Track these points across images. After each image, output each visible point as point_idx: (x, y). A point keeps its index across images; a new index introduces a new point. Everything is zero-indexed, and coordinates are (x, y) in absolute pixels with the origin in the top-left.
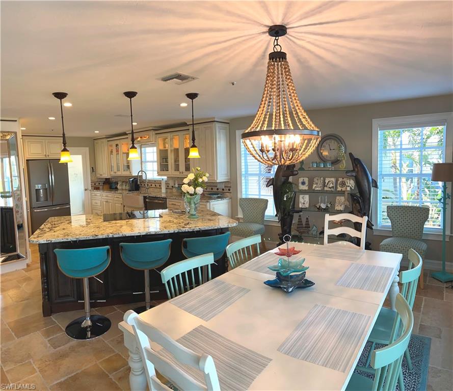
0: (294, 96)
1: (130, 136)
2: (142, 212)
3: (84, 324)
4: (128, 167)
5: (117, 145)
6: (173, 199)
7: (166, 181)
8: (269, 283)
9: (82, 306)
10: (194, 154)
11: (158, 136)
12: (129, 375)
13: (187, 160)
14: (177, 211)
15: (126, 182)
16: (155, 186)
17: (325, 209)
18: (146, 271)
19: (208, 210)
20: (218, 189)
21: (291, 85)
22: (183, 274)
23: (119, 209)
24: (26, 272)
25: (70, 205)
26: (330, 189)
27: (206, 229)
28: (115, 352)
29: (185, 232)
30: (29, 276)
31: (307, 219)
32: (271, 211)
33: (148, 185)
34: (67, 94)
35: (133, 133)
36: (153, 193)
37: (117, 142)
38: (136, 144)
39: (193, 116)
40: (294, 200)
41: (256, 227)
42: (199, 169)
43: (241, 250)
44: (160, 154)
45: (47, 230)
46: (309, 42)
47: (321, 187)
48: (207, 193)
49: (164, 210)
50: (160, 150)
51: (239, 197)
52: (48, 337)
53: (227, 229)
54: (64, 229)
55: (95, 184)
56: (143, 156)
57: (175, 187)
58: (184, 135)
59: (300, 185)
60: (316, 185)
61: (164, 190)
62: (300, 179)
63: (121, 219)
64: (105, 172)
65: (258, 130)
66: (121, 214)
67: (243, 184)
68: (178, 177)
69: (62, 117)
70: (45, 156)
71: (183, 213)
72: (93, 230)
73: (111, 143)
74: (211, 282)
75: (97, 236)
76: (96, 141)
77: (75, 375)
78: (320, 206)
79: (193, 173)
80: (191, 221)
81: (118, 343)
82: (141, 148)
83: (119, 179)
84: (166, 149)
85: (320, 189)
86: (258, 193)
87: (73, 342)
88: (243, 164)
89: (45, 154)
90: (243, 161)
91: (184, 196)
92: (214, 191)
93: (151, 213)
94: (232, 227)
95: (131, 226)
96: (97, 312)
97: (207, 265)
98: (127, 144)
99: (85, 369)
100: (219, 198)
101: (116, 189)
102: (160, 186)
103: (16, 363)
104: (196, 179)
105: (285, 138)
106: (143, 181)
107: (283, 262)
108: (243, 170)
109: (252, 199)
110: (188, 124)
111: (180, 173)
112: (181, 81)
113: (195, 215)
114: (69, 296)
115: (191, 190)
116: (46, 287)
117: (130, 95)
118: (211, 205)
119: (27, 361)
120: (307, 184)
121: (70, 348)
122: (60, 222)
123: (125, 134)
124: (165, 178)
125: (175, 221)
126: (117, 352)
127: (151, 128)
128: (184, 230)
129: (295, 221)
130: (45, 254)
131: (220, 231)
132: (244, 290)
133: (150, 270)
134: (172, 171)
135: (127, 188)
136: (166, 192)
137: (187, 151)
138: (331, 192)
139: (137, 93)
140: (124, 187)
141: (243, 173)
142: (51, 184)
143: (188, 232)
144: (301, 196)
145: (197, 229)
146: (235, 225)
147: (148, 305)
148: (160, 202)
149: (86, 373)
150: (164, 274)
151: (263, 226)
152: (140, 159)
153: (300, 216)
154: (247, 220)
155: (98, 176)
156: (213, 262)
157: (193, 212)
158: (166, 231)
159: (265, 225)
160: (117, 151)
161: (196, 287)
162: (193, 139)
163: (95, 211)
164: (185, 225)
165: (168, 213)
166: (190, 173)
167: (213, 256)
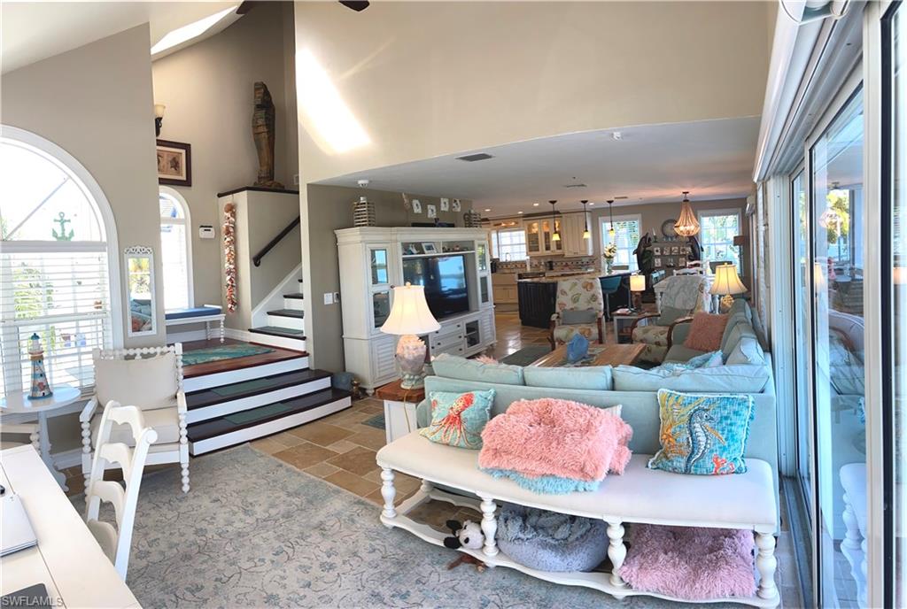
26: (675, 254)
47: (669, 253)
60: (665, 252)
120: (659, 251)
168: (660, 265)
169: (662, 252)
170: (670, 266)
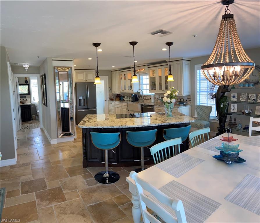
0: (238, 41)
1: (133, 69)
2: (140, 114)
3: (105, 175)
4: (131, 87)
5: (125, 75)
6: (158, 106)
7: (154, 96)
8: (215, 157)
9: (104, 165)
10: (171, 79)
11: (150, 69)
12: (132, 208)
13: (166, 83)
14: (160, 113)
15: (130, 96)
16: (148, 98)
17: (248, 114)
18: (142, 148)
19: (178, 112)
20: (184, 100)
21: (236, 34)
22: (163, 150)
23: (125, 112)
24: (74, 142)
25: (96, 109)
26: (252, 101)
27: (177, 123)
28: (122, 193)
29: (165, 125)
30: (75, 145)
31: (235, 119)
32: (214, 113)
33: (144, 98)
34: (100, 44)
35: (134, 67)
36: (146, 103)
37: (125, 73)
38: (136, 74)
39: (170, 56)
40: (228, 107)
41: (205, 123)
42: (173, 88)
43: (198, 136)
44: (151, 80)
45: (87, 121)
46: (248, 7)
47: (245, 99)
48: (178, 102)
49: (153, 113)
50: (151, 77)
51: (195, 105)
52: (86, 179)
53: (189, 124)
54: (95, 121)
55: (111, 97)
56: (141, 81)
57: (159, 99)
58: (164, 68)
59: (232, 98)
60: (242, 98)
61: (152, 101)
62: (232, 94)
63: (126, 117)
64: (117, 90)
65: (211, 64)
66: (126, 115)
67: (198, 97)
68: (161, 93)
69: (97, 58)
70: (85, 80)
71: (164, 114)
72: (111, 123)
73: (121, 73)
74: (180, 155)
75: (113, 126)
76: (112, 72)
77: (100, 203)
78: (244, 112)
79: (170, 90)
80: (168, 118)
81: (124, 188)
82: (139, 76)
83: (125, 95)
84: (154, 76)
85: (245, 101)
86: (206, 103)
87: (98, 184)
88: (198, 85)
89: (85, 79)
90: (198, 83)
91: (164, 104)
92: (181, 101)
93: (145, 114)
94: (191, 123)
95: (133, 121)
96: (112, 170)
97: (178, 145)
98: (131, 74)
99: (105, 201)
100: (184, 105)
101: (124, 100)
102: (150, 98)
103: (69, 190)
104: (171, 94)
105: (230, 68)
106: (141, 96)
107: (225, 145)
108: (198, 89)
109: (203, 106)
110: (167, 61)
111: (162, 91)
112: (162, 34)
113: (171, 115)
114: (96, 158)
115: (169, 100)
116: (85, 152)
117: (133, 43)
118: (180, 109)
119: (75, 190)
120: (236, 97)
121: (97, 187)
122: (92, 117)
123: (129, 68)
124: (154, 93)
125: (159, 119)
126: (124, 193)
127: (146, 64)
128: (164, 124)
129: (228, 120)
130: (85, 134)
131: (185, 124)
132: (201, 160)
133: (144, 148)
134: (157, 90)
135: (130, 100)
136: (154, 102)
137: (166, 78)
138: (253, 103)
139: (137, 42)
140: (128, 99)
141: (198, 90)
142: (87, 97)
143: (167, 125)
144: (232, 105)
145: (172, 123)
146: (194, 121)
147: (143, 168)
148: (151, 108)
149: (105, 203)
150: (152, 150)
151: (209, 122)
152: (139, 82)
153: (231, 117)
154: (200, 119)
155: (113, 92)
156: (181, 143)
157: (170, 113)
158: (154, 125)
159: (210, 122)
160: (125, 78)
161: (171, 157)
162: (170, 70)
163: (110, 113)
164: (165, 121)
165: (155, 114)
166: (168, 91)
167: (181, 139)
168: (236, 111)
169: (238, 98)
170: (244, 113)
